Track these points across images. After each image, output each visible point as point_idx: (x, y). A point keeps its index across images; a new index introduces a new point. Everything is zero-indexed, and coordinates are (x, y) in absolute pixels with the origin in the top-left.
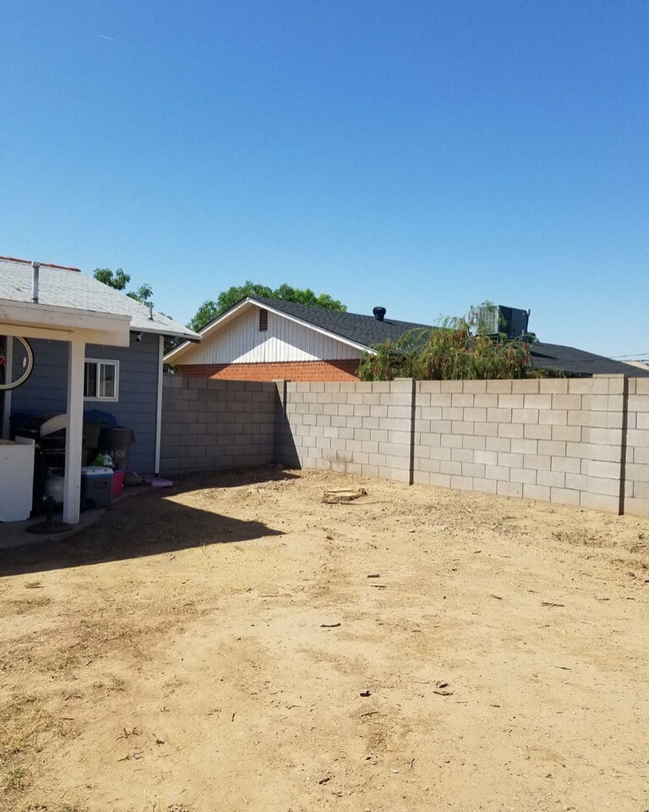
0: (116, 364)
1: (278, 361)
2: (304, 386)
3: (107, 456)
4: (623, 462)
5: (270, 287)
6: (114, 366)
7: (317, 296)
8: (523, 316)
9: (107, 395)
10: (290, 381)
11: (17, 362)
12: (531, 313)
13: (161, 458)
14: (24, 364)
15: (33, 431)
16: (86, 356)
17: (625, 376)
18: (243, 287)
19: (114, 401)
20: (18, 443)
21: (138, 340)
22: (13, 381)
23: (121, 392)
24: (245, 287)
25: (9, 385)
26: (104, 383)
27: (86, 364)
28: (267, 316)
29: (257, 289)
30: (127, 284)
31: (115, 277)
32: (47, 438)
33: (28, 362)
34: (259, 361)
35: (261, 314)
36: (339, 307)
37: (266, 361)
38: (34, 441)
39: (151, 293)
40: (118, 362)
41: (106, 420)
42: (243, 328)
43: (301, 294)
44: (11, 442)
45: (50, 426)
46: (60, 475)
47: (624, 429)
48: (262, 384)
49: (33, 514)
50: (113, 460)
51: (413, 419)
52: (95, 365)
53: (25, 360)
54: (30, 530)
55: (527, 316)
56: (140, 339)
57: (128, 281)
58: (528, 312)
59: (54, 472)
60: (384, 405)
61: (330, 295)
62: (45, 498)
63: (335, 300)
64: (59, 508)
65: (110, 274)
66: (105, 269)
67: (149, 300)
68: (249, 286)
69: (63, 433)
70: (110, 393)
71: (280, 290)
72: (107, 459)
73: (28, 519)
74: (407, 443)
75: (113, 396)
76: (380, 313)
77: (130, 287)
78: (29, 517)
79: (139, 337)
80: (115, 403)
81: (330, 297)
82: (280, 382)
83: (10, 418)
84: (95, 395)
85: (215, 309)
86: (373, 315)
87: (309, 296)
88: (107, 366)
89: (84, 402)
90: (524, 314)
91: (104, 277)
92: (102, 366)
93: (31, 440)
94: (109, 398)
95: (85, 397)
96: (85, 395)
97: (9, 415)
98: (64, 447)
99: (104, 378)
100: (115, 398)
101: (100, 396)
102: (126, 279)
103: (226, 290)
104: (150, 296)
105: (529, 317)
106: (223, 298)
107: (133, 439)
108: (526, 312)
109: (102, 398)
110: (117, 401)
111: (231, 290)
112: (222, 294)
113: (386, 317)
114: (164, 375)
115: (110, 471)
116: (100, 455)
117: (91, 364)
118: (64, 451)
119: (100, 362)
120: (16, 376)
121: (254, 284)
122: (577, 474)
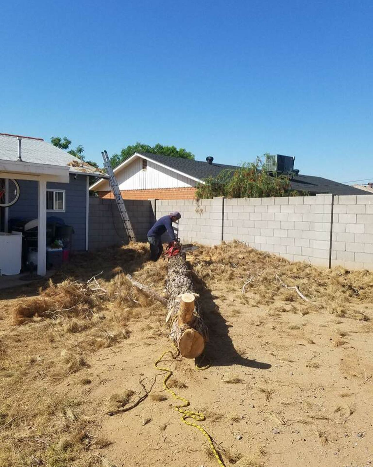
0: (64, 192)
1: (153, 188)
2: (165, 202)
3: (60, 241)
4: (331, 241)
5: (150, 146)
6: (62, 193)
7: (178, 150)
8: (291, 160)
9: (59, 209)
10: (158, 200)
11: (11, 192)
12: (296, 159)
13: (89, 242)
14: (15, 193)
15: (21, 228)
16: (47, 188)
17: (333, 194)
18: (135, 145)
19: (63, 212)
20: (13, 235)
21: (75, 178)
22: (9, 202)
23: (66, 207)
24: (136, 146)
25: (7, 204)
26: (58, 201)
27: (47, 192)
28: (146, 163)
29: (143, 147)
30: (69, 146)
31: (63, 142)
32: (28, 231)
33: (17, 192)
34: (142, 188)
35: (143, 162)
36: (190, 156)
37: (146, 188)
38: (21, 233)
39: (83, 150)
40: (65, 190)
41: (58, 222)
42: (134, 170)
43: (169, 149)
44: (10, 234)
45: (29, 226)
46: (36, 251)
47: (332, 223)
48: (142, 201)
49: (22, 271)
50: (63, 243)
51: (223, 219)
52: (53, 192)
53: (15, 191)
54: (21, 279)
55: (293, 161)
56: (76, 178)
57: (70, 144)
58: (294, 158)
59: (32, 250)
60: (208, 212)
61: (185, 149)
62: (28, 263)
63: (188, 152)
64: (35, 268)
65: (60, 140)
66: (57, 137)
67: (82, 154)
68: (138, 145)
69: (36, 229)
70: (61, 208)
71: (156, 147)
72: (60, 242)
73: (19, 274)
74: (220, 232)
75: (63, 209)
76: (210, 159)
77: (71, 147)
78: (20, 272)
79: (76, 177)
80: (64, 213)
81: (185, 150)
82: (152, 200)
83: (8, 222)
84: (53, 208)
85: (119, 159)
86: (206, 161)
87: (173, 150)
88: (59, 193)
89: (47, 213)
90: (292, 159)
91: (57, 143)
92: (56, 193)
93: (20, 233)
94: (61, 210)
95: (48, 210)
96: (47, 208)
97: (8, 220)
98: (37, 236)
99: (58, 199)
100: (64, 210)
101: (56, 209)
102: (69, 143)
103: (125, 147)
104: (82, 152)
105: (295, 161)
106: (123, 152)
107: (73, 232)
108: (293, 158)
109: (57, 210)
110: (65, 211)
111: (128, 148)
112: (123, 150)
113: (213, 162)
114: (89, 197)
115: (61, 249)
116: (56, 240)
117: (50, 192)
118: (37, 238)
119: (55, 191)
120: (11, 199)
121: (141, 144)
122: (308, 247)
